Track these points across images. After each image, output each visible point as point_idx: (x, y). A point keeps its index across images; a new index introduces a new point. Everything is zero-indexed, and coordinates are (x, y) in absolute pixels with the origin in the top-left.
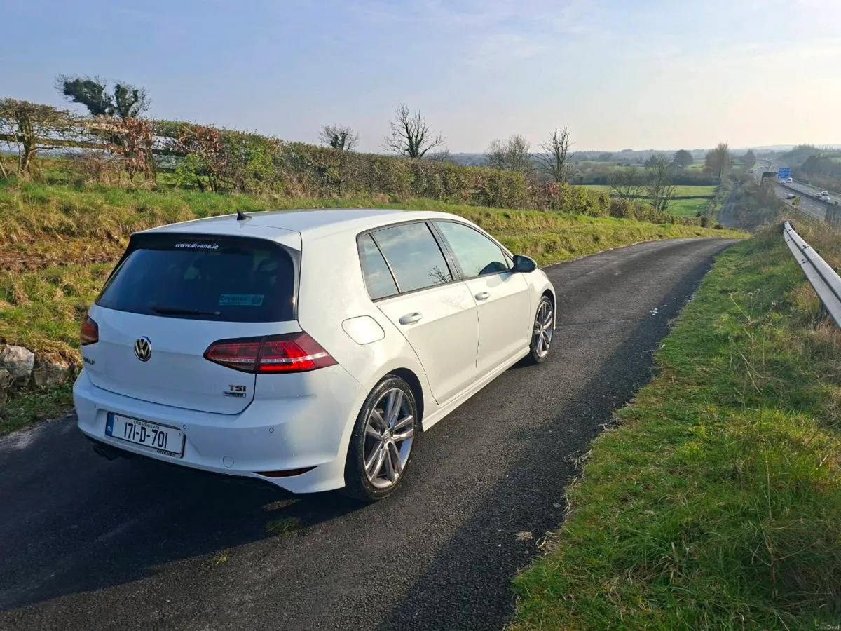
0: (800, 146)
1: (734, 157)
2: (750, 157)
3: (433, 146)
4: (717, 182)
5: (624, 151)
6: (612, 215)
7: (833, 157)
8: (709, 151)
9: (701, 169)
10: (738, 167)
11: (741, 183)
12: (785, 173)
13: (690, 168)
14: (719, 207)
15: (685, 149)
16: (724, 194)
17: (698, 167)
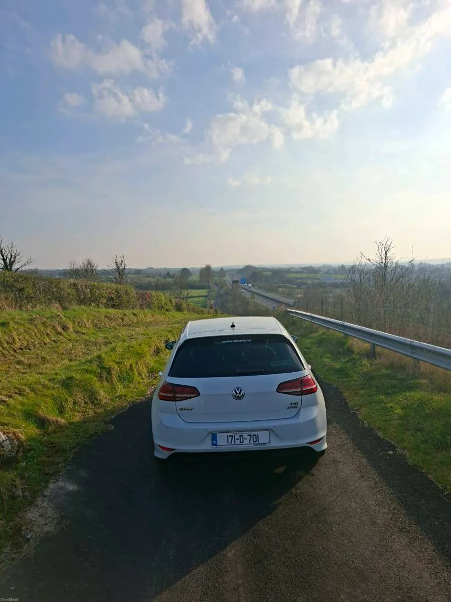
0: (247, 265)
1: (214, 272)
2: (222, 272)
3: (25, 265)
4: (208, 287)
5: (148, 268)
6: (177, 310)
7: (264, 271)
8: (201, 268)
9: (198, 279)
10: (217, 278)
11: (222, 287)
12: (244, 281)
13: (190, 278)
14: (212, 302)
15: (186, 267)
16: (213, 294)
17: (195, 278)
